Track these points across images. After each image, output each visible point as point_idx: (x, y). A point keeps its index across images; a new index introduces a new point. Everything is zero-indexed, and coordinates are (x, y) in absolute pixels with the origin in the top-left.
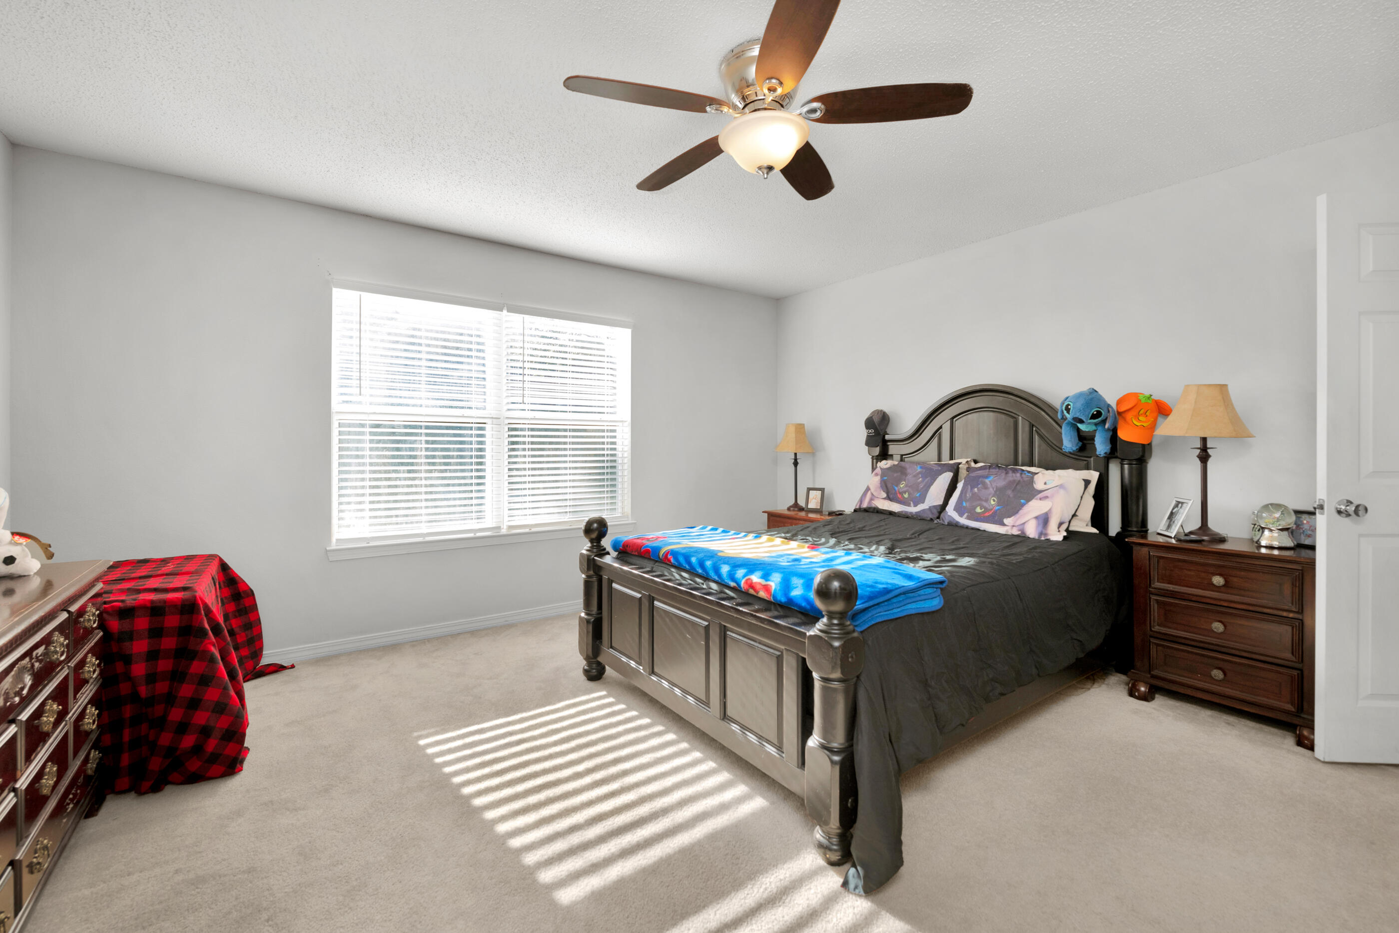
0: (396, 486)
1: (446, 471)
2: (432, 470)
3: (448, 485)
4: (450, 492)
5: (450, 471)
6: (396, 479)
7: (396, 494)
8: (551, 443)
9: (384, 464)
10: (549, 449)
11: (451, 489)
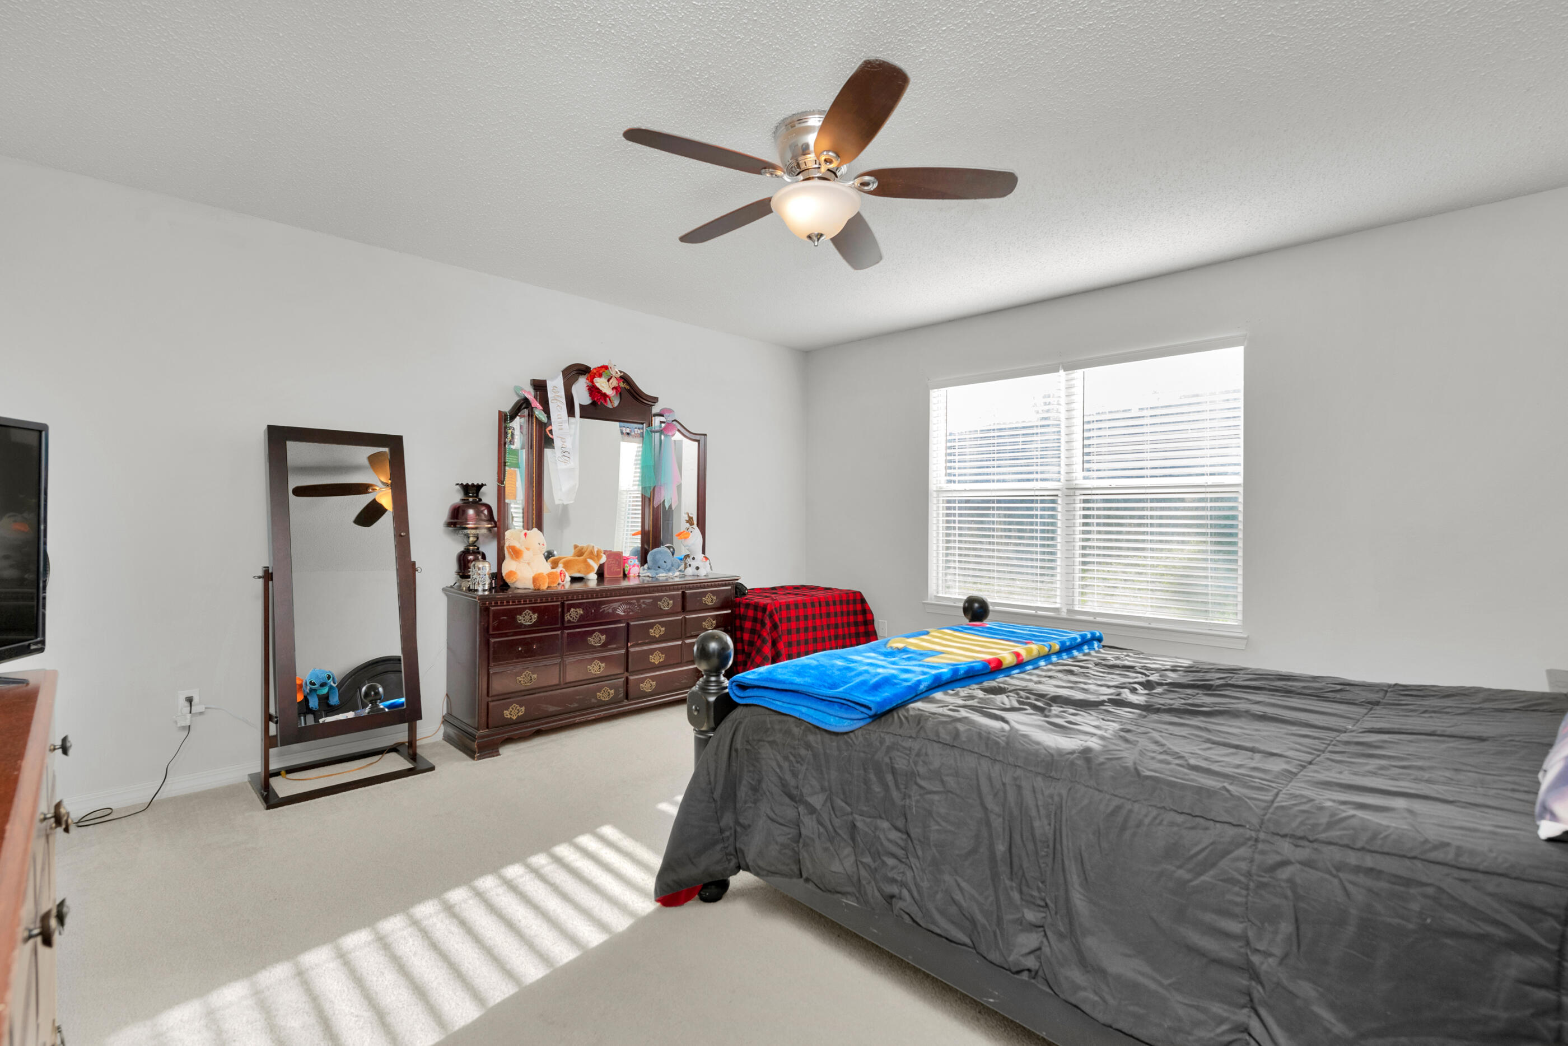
0: (980, 556)
1: (1020, 544)
2: (1008, 543)
3: (1022, 559)
4: (1022, 566)
5: (1024, 545)
6: (981, 549)
7: (981, 563)
8: (1132, 517)
9: (972, 536)
10: (1130, 525)
11: (1024, 563)
